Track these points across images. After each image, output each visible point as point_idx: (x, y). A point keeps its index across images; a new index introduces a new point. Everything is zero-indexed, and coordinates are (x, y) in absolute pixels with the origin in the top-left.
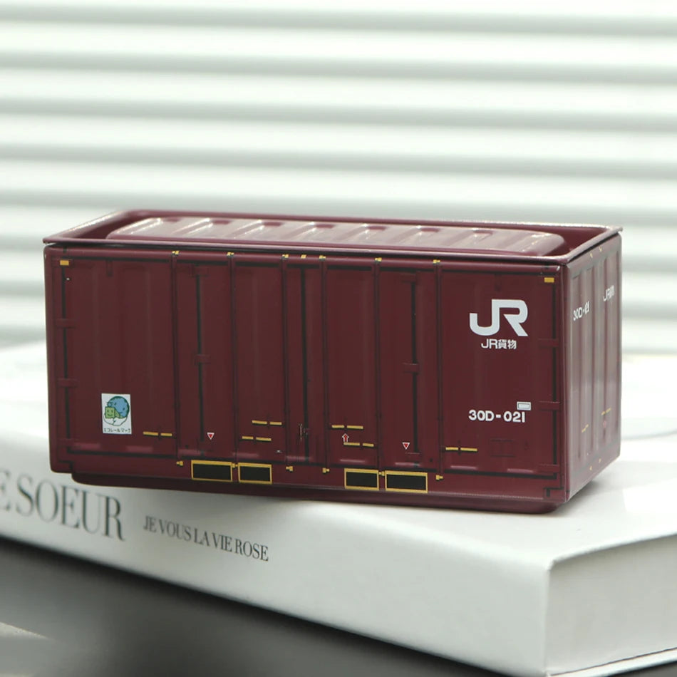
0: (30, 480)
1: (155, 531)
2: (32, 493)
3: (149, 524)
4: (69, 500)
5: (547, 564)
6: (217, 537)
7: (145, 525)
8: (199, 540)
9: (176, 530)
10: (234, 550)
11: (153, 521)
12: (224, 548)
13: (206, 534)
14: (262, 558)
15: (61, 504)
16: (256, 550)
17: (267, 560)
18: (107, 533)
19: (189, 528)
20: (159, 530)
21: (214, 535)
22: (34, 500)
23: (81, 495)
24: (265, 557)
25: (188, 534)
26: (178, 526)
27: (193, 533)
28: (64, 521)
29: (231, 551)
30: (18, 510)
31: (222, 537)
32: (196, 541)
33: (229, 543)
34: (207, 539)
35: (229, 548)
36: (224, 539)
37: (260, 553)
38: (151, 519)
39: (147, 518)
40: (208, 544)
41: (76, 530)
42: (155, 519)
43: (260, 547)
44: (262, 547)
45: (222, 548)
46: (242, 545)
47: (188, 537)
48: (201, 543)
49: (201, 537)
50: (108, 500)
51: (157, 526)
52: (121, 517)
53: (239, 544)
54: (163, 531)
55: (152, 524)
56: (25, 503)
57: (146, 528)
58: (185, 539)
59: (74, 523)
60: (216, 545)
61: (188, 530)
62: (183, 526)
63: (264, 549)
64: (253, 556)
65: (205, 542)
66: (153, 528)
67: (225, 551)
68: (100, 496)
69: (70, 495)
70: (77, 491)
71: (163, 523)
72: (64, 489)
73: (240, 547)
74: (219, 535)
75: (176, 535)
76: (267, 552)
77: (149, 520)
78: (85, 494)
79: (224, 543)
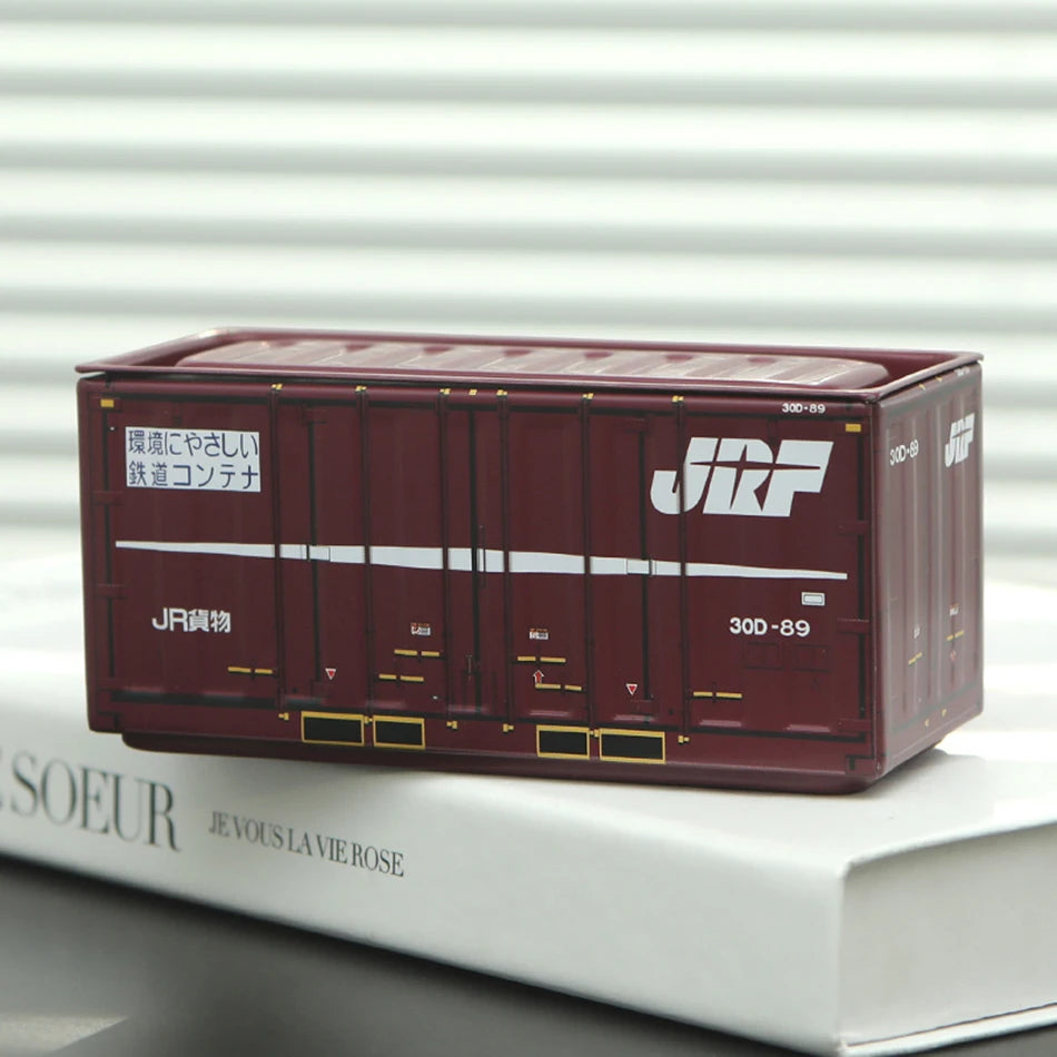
0: (33, 760)
1: (227, 835)
2: (36, 780)
3: (218, 824)
4: (92, 791)
5: (840, 868)
6: (323, 840)
7: (210, 824)
8: (295, 847)
9: (260, 832)
10: (350, 860)
11: (223, 819)
12: (335, 858)
13: (306, 837)
14: (394, 873)
15: (80, 797)
16: (383, 860)
17: (402, 875)
18: (152, 840)
19: (281, 828)
20: (234, 833)
21: (319, 837)
22: (39, 792)
23: (111, 781)
24: (398, 871)
25: (278, 836)
26: (262, 824)
27: (285, 837)
28: (85, 823)
29: (345, 862)
30: (14, 808)
31: (332, 840)
32: (290, 849)
33: (342, 851)
34: (308, 845)
35: (342, 858)
36: (335, 843)
37: (391, 865)
38: (220, 815)
39: (214, 814)
40: (310, 853)
41: (103, 836)
42: (227, 816)
43: (391, 855)
44: (394, 854)
45: (332, 858)
46: (363, 855)
47: (278, 842)
48: (299, 851)
49: (298, 841)
50: (153, 787)
51: (230, 826)
52: (172, 814)
53: (357, 851)
54: (239, 834)
55: (222, 824)
56: (24, 797)
57: (213, 830)
58: (274, 845)
59: (101, 825)
60: (322, 854)
61: (278, 831)
62: (270, 825)
63: (398, 857)
64: (381, 870)
65: (305, 849)
66: (224, 831)
67: (338, 863)
68: (140, 781)
69: (95, 782)
70: (104, 775)
71: (240, 822)
72: (86, 773)
73: (359, 855)
74: (327, 838)
75: (259, 840)
76: (401, 863)
77: (217, 818)
78: (117, 780)
79: (335, 850)
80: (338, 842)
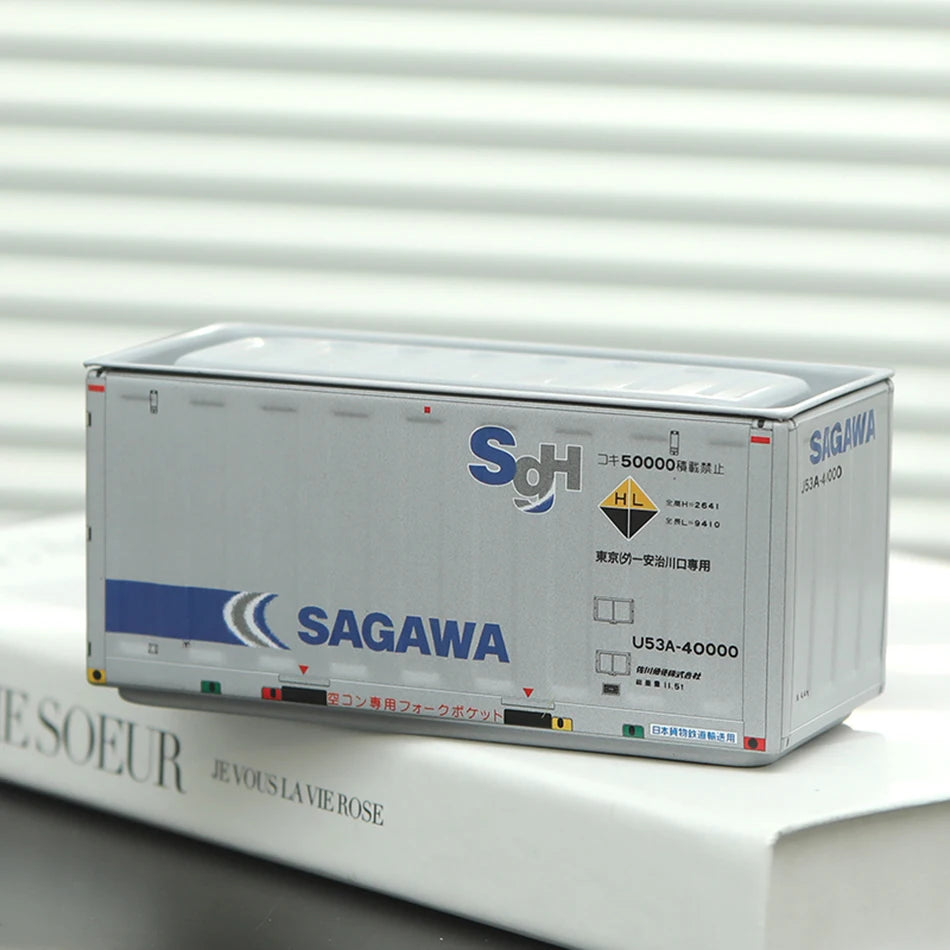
0: (56, 705)
1: (228, 780)
2: (59, 724)
3: (220, 771)
4: (108, 736)
5: (770, 838)
6: (313, 790)
7: (213, 770)
8: (288, 794)
9: (257, 779)
10: (336, 809)
11: (225, 767)
12: (323, 805)
13: (298, 786)
14: (375, 822)
15: (98, 740)
16: (366, 810)
17: (382, 824)
18: (161, 782)
19: (275, 777)
20: (233, 779)
21: (309, 787)
22: (61, 735)
23: (126, 727)
24: (378, 821)
25: (272, 784)
26: (259, 774)
27: (279, 785)
28: (101, 764)
29: (332, 810)
30: (39, 747)
31: (321, 791)
32: (283, 796)
33: (330, 800)
34: (299, 793)
35: (329, 807)
36: (323, 793)
37: (372, 813)
38: (222, 763)
39: (217, 762)
40: (300, 800)
41: (116, 777)
42: (228, 764)
43: (373, 806)
44: (375, 806)
45: (320, 806)
46: (347, 804)
47: (272, 789)
48: (291, 798)
49: (290, 789)
50: (163, 735)
51: (231, 773)
52: (180, 760)
53: (343, 801)
54: (238, 780)
55: (223, 771)
56: (48, 738)
57: (215, 776)
58: (269, 792)
59: (116, 767)
60: (312, 802)
61: (273, 781)
62: (266, 774)
63: (378, 808)
64: (363, 819)
65: (297, 797)
66: (225, 777)
67: (325, 811)
68: (152, 730)
69: (111, 728)
70: (120, 722)
71: (239, 770)
72: (103, 719)
73: (345, 805)
74: (317, 788)
75: (256, 786)
76: (382, 814)
77: (219, 765)
78: (131, 727)
79: (323, 799)
80: (326, 792)
